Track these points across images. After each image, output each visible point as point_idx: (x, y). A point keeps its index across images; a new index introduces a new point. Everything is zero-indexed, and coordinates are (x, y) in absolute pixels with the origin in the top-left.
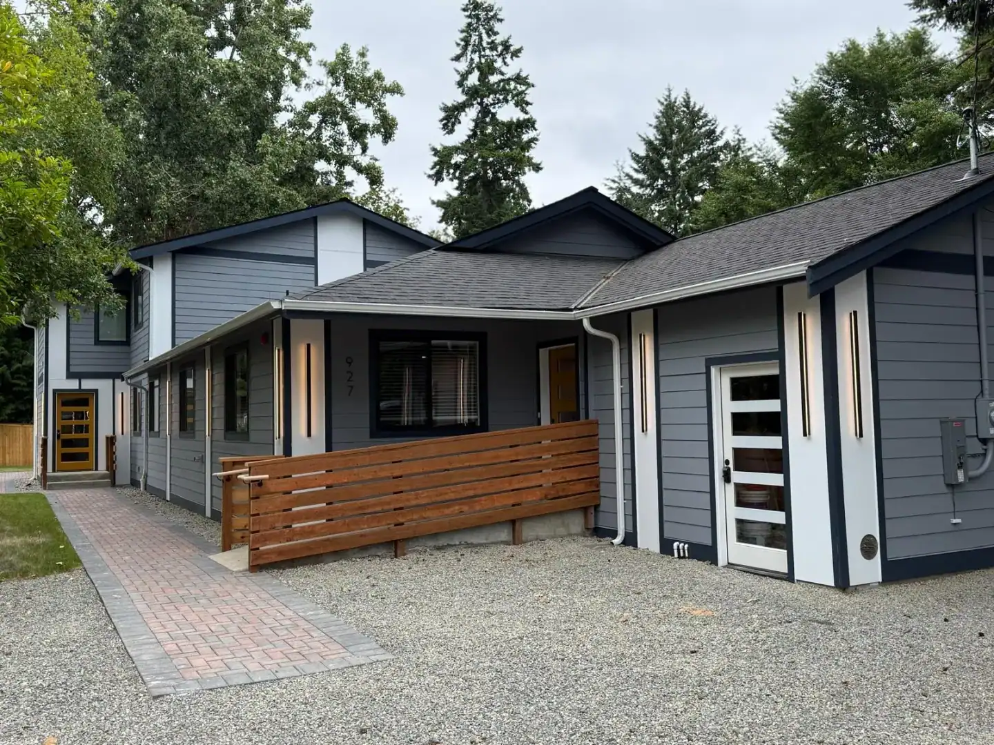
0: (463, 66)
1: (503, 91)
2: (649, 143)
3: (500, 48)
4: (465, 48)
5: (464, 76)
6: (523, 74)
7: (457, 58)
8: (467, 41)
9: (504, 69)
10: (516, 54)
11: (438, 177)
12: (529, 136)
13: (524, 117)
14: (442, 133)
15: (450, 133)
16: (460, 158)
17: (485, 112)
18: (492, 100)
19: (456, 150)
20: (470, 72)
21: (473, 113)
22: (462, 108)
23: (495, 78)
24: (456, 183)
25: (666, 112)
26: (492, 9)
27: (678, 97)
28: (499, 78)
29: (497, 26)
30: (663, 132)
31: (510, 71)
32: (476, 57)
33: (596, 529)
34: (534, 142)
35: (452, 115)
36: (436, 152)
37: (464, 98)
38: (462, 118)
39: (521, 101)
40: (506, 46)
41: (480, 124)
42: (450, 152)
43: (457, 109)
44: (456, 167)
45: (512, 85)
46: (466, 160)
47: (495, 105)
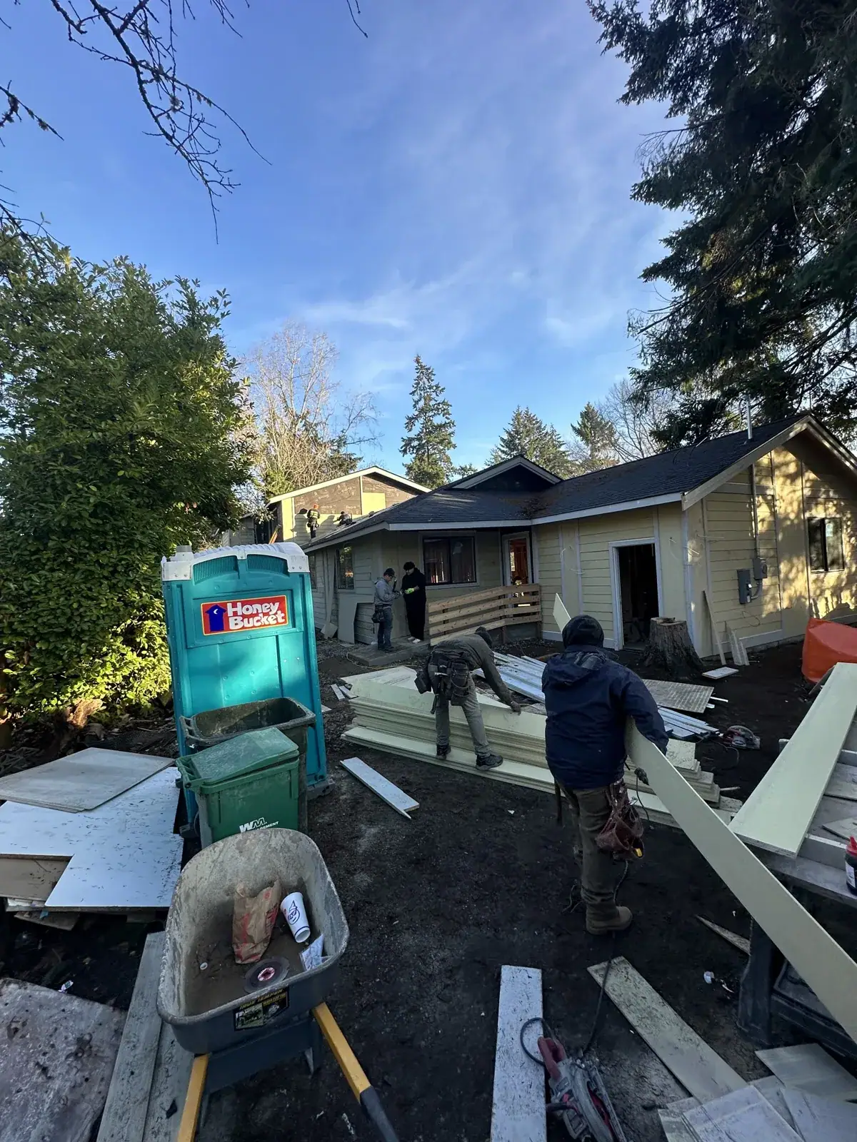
0: (416, 397)
5: (417, 402)
7: (413, 393)
11: (405, 452)
12: (450, 430)
13: (447, 421)
14: (406, 430)
15: (410, 430)
16: (415, 443)
17: (428, 420)
18: (431, 414)
19: (413, 439)
20: (420, 400)
21: (421, 420)
22: (416, 418)
23: (432, 403)
24: (414, 455)
25: (517, 417)
26: (429, 369)
27: (523, 409)
28: (434, 402)
29: (433, 377)
30: (516, 428)
31: (440, 399)
32: (422, 393)
33: (541, 632)
34: (453, 433)
35: (411, 421)
36: (404, 440)
37: (417, 413)
38: (416, 423)
39: (446, 413)
40: (437, 387)
41: (425, 426)
42: (411, 440)
43: (413, 418)
44: (414, 447)
45: (441, 406)
46: (419, 445)
47: (432, 416)
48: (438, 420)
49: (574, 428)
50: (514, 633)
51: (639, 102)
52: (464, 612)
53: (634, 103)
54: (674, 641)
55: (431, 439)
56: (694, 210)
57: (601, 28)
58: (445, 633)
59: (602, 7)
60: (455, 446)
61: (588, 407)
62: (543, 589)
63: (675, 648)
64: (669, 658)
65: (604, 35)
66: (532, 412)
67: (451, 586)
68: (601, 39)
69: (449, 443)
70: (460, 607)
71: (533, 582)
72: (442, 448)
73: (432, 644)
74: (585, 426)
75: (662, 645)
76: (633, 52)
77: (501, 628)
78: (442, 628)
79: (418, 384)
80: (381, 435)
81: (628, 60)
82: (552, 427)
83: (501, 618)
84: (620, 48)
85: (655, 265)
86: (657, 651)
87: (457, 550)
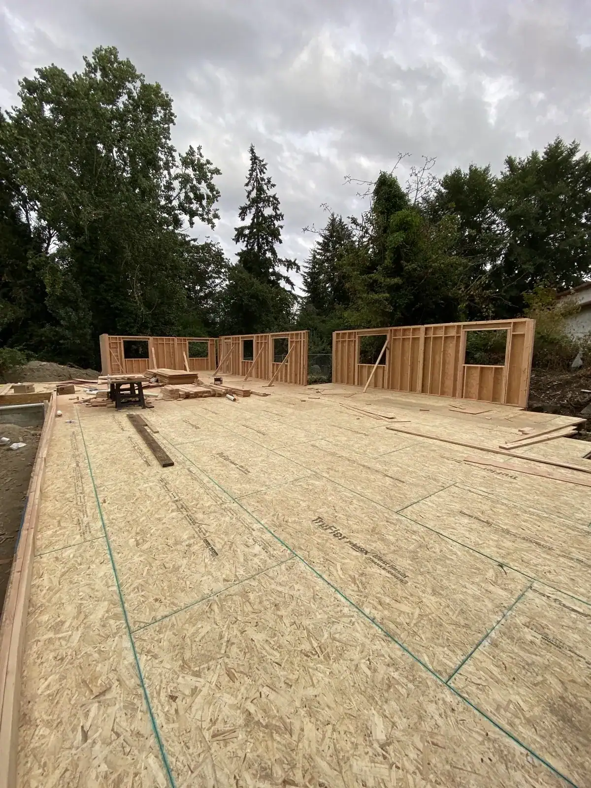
1: (267, 201)
2: (325, 237)
3: (266, 181)
4: (250, 179)
6: (277, 196)
8: (251, 175)
9: (267, 191)
10: (274, 186)
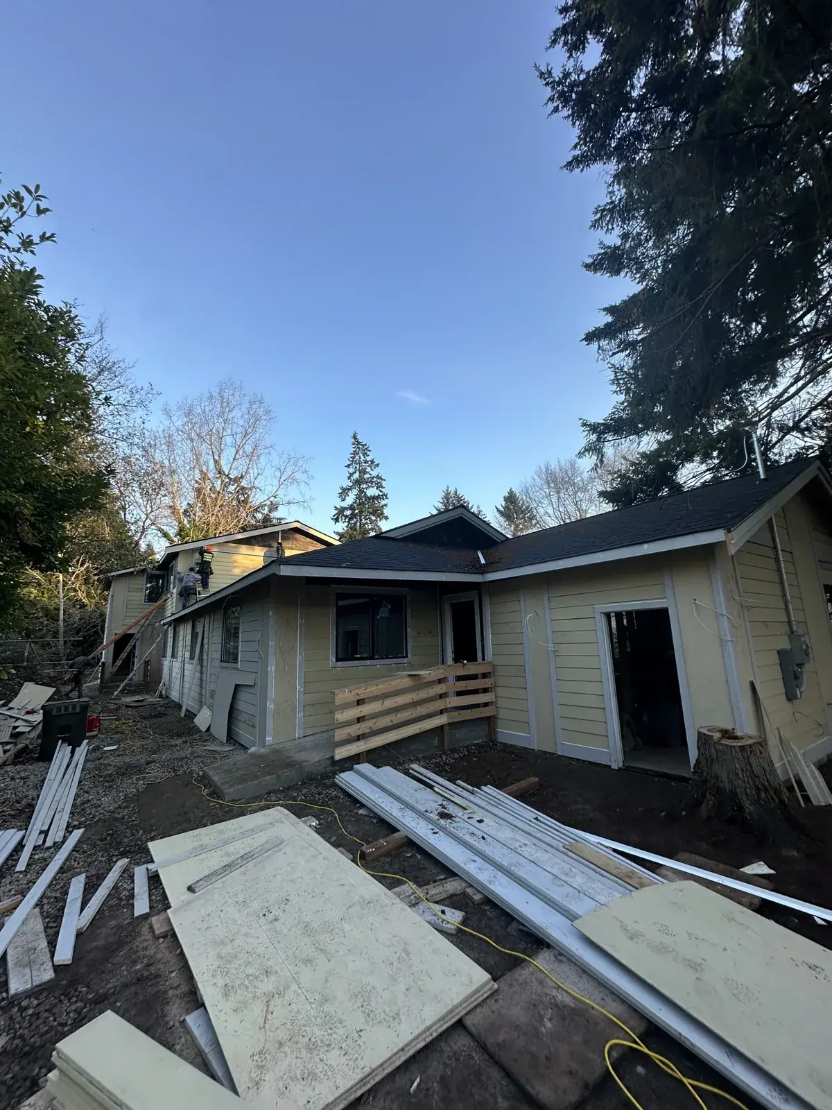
0: (351, 470)
5: (351, 475)
7: (348, 466)
11: (337, 520)
12: (383, 502)
13: (381, 494)
14: (340, 500)
15: (344, 500)
16: (348, 513)
17: (361, 491)
18: (365, 486)
19: (346, 508)
20: (355, 472)
21: (355, 491)
22: (350, 489)
23: (366, 476)
24: (346, 524)
25: (447, 496)
26: (365, 445)
27: (452, 490)
28: (369, 476)
29: (368, 453)
30: (445, 506)
31: (374, 473)
32: (358, 466)
33: (495, 732)
34: (386, 505)
35: (344, 492)
36: (336, 508)
37: (351, 484)
38: (350, 493)
39: (379, 486)
40: (372, 462)
41: (358, 497)
42: (343, 509)
43: (347, 489)
44: (346, 516)
45: (375, 479)
46: (351, 514)
47: (366, 488)
48: (372, 492)
49: (498, 510)
50: (460, 734)
51: (582, 170)
52: (389, 703)
53: (577, 171)
54: (754, 776)
55: (364, 510)
56: (635, 278)
57: (548, 92)
58: (358, 738)
59: (550, 73)
60: (386, 518)
61: (511, 493)
62: (499, 668)
63: (758, 789)
64: (749, 807)
65: (551, 99)
66: (460, 493)
67: (374, 662)
68: (547, 103)
69: (382, 513)
70: (385, 696)
71: (483, 659)
72: (374, 518)
73: (337, 757)
74: (509, 509)
75: (731, 782)
76: (579, 117)
77: (442, 727)
78: (354, 730)
79: (353, 458)
80: (312, 499)
81: (574, 124)
82: (478, 507)
83: (441, 712)
84: (566, 112)
85: (597, 329)
86: (719, 791)
87: (384, 613)
